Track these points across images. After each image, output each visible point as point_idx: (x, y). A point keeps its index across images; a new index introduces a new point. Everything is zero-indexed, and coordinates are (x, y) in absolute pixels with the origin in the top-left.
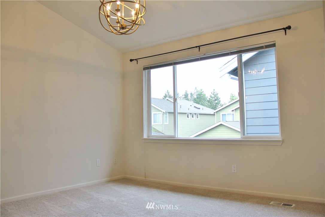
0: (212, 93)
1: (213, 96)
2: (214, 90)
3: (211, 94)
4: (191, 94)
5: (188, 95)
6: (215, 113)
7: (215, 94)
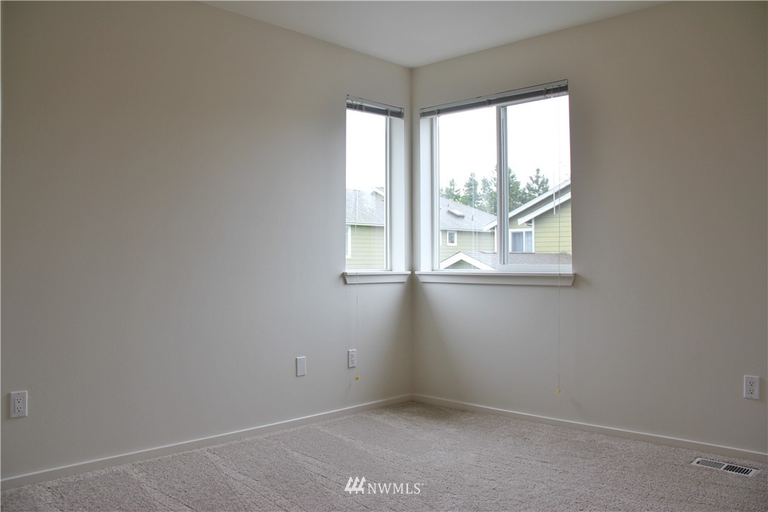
0: (532, 179)
1: (535, 186)
2: (538, 170)
3: (531, 182)
4: (484, 182)
5: (476, 185)
6: (493, 228)
7: (540, 180)
